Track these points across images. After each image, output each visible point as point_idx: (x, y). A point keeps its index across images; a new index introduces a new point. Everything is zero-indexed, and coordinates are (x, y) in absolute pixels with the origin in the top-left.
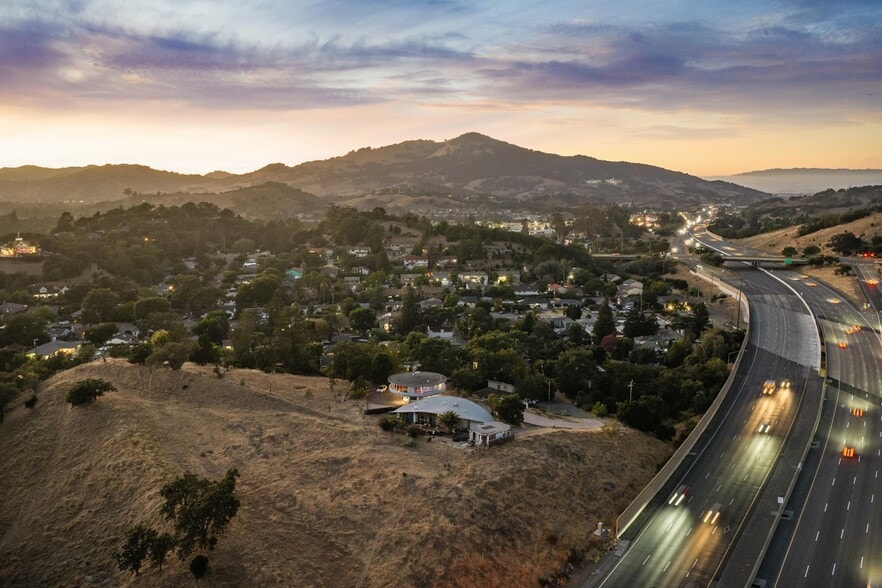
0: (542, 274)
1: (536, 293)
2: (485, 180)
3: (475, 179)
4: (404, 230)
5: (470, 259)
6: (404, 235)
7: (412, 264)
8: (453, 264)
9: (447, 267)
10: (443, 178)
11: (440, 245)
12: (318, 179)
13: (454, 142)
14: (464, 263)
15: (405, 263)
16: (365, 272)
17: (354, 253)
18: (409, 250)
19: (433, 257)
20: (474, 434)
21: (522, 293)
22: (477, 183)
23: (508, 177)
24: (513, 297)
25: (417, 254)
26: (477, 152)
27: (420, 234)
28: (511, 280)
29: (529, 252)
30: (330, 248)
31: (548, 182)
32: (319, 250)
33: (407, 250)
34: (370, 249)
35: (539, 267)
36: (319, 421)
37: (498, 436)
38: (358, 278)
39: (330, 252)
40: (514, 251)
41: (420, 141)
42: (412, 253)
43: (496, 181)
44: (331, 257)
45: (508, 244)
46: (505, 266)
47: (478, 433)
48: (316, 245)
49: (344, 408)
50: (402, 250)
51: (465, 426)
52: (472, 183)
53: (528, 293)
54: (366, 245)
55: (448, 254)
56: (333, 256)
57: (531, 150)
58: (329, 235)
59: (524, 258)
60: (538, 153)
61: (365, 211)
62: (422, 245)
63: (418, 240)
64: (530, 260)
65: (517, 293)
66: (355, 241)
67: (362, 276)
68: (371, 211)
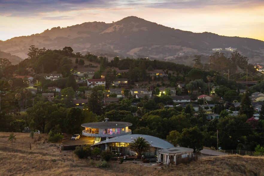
0: (192, 89)
1: (189, 101)
2: (141, 48)
3: (135, 47)
4: (87, 63)
5: (137, 81)
6: (87, 66)
7: (94, 84)
8: (125, 84)
9: (120, 86)
10: (112, 47)
11: (115, 72)
12: (23, 49)
13: (118, 22)
14: (133, 84)
15: (89, 84)
16: (58, 90)
17: (49, 78)
18: (91, 76)
19: (109, 80)
20: (162, 155)
21: (179, 101)
22: (136, 50)
23: (158, 46)
24: (172, 103)
25: (97, 78)
26: (135, 30)
27: (99, 66)
28: (169, 93)
29: (181, 76)
30: (32, 76)
31: (186, 50)
32: (23, 77)
33: (89, 76)
34: (61, 75)
35: (190, 84)
36: (21, 155)
37: (183, 156)
38: (53, 94)
39: (31, 78)
40: (170, 74)
41: (95, 22)
42: (94, 78)
43: (150, 49)
44: (31, 82)
45: (165, 71)
46: (164, 85)
47: (165, 155)
48: (20, 74)
49: (43, 147)
50: (86, 76)
51: (152, 154)
52: (133, 50)
53: (183, 101)
54: (58, 73)
55: (120, 78)
56: (34, 81)
57: (173, 29)
58: (30, 67)
59: (178, 80)
60: (178, 30)
61: (58, 49)
62: (101, 73)
63: (98, 69)
64: (182, 81)
65: (175, 101)
66: (49, 70)
67: (55, 93)
68: (62, 50)
